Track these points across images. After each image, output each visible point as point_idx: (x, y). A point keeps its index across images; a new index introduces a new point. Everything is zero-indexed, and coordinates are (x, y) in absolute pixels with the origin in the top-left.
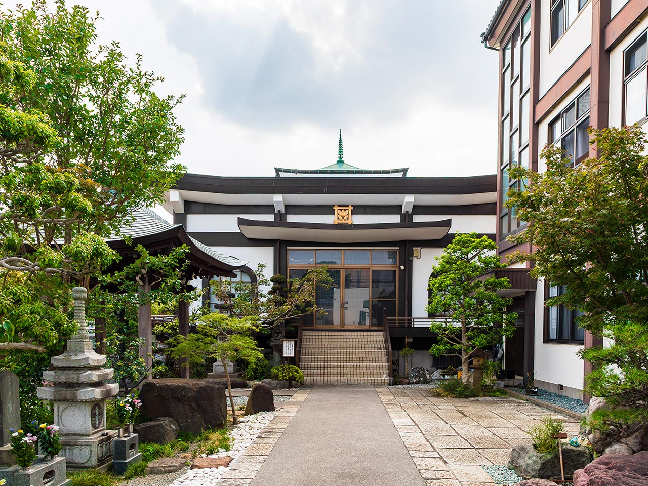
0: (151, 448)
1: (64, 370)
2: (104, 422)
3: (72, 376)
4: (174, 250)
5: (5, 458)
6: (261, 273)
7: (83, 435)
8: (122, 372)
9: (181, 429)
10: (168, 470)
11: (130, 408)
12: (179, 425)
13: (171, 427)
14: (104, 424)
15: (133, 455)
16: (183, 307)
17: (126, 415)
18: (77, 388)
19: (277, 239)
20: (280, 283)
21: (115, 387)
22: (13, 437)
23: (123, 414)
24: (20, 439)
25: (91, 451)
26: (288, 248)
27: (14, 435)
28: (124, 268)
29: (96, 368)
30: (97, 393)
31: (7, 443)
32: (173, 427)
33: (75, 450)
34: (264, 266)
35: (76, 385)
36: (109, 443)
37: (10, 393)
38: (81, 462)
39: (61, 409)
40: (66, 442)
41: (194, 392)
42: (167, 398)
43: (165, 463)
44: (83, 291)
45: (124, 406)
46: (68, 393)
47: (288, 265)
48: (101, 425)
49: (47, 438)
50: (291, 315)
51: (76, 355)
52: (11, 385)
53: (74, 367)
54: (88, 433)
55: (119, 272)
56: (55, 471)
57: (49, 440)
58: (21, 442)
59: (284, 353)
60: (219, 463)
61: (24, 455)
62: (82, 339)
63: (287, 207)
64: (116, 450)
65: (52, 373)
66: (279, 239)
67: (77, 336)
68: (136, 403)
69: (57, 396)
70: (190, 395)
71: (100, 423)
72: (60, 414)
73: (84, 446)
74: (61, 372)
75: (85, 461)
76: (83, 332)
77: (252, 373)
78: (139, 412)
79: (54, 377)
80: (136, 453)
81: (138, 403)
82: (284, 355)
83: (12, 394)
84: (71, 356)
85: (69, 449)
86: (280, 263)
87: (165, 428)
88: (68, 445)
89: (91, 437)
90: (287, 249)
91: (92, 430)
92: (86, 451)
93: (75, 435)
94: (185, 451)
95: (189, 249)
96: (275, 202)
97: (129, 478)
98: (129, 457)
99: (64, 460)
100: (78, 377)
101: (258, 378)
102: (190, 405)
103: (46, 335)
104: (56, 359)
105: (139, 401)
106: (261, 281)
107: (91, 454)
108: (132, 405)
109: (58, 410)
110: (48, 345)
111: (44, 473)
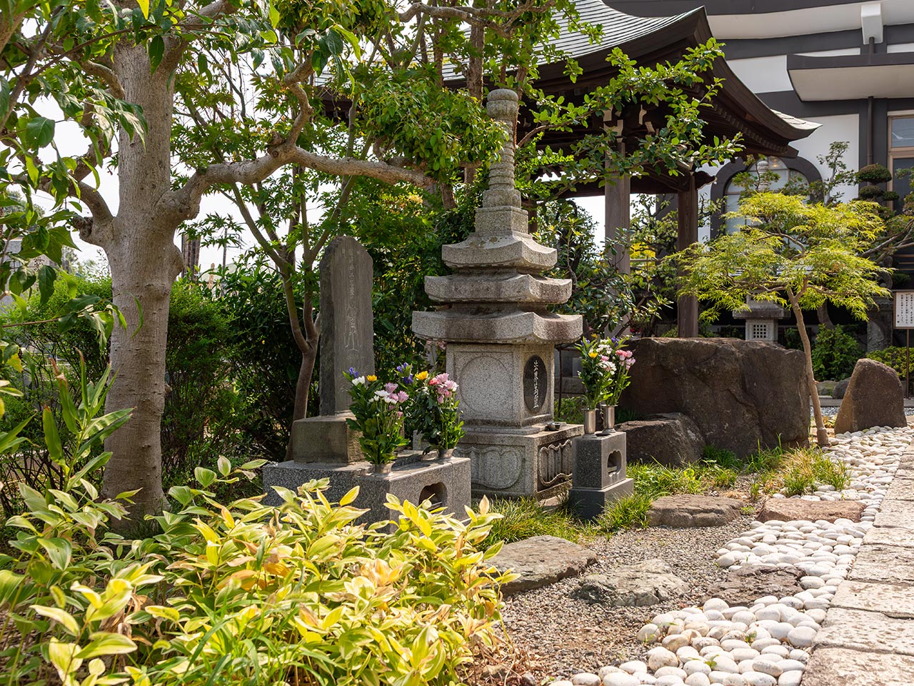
0: (649, 471)
1: (469, 274)
2: (549, 400)
3: (483, 288)
4: (689, 53)
5: (337, 442)
6: (839, 159)
7: (505, 424)
8: (584, 302)
9: (708, 442)
10: (703, 519)
11: (612, 365)
12: (703, 434)
13: (687, 435)
14: (549, 406)
15: (615, 479)
16: (686, 218)
17: (602, 378)
18: (495, 315)
19: (865, 95)
20: (875, 181)
21: (573, 321)
22: (355, 387)
23: (596, 376)
24: (369, 394)
25: (524, 460)
26: (890, 113)
27: (355, 382)
28: (586, 97)
29: (537, 272)
30: (540, 326)
31: (342, 410)
32: (693, 436)
33: (489, 456)
34: (844, 148)
35: (493, 308)
36: (562, 449)
37: (352, 291)
38: (502, 485)
39: (461, 361)
40: (471, 438)
41: (737, 359)
42: (676, 371)
43: (693, 504)
44: (510, 98)
45: (597, 360)
46: (476, 325)
47: (889, 150)
48: (544, 408)
49: (430, 401)
50: (907, 242)
51: (493, 240)
52: (355, 272)
53: (489, 266)
54: (516, 420)
55: (576, 106)
56: (447, 486)
57: (435, 408)
58: (372, 400)
59: (897, 320)
60: (834, 511)
61: (377, 433)
62: (506, 204)
63: (888, 29)
64: (578, 462)
65: (444, 280)
66: (871, 97)
67: (497, 199)
68: (622, 358)
69: (453, 331)
70: (728, 367)
71: (542, 401)
72: (457, 374)
73: (508, 449)
74: (461, 278)
75: (510, 483)
76: (509, 190)
77: (822, 366)
78: (628, 380)
79: (448, 287)
80: (622, 477)
81: (626, 358)
82: (897, 325)
83: (357, 293)
84: (483, 242)
85: (477, 454)
86: (873, 144)
87: (677, 436)
88: (476, 445)
89: (523, 429)
90: (888, 117)
91: (526, 416)
92: (512, 459)
93: (488, 423)
94: (728, 487)
95: (721, 48)
96: (864, 18)
97: (613, 529)
98: (608, 483)
99: (466, 463)
100: (498, 288)
101: (834, 376)
102: (729, 390)
103: (432, 142)
104: (451, 249)
105: (630, 353)
106: (839, 175)
107: (523, 467)
108: (614, 358)
109: (455, 364)
110: (436, 167)
111: (422, 486)
